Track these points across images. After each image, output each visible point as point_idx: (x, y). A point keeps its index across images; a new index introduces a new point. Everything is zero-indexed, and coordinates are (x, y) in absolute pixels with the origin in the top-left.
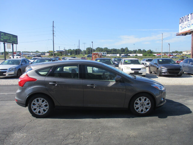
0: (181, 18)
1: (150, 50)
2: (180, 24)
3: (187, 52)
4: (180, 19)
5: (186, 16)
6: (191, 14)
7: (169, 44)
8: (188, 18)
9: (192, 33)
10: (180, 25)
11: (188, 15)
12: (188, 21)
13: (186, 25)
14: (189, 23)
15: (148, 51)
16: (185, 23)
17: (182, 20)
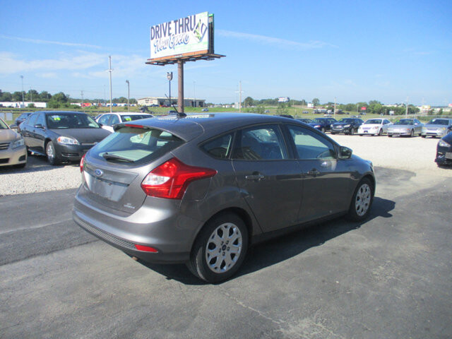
0: (155, 27)
1: (63, 94)
2: (152, 39)
3: (147, 101)
4: (152, 28)
5: (165, 24)
6: (175, 22)
7: (127, 82)
8: (170, 29)
9: (179, 62)
10: (152, 42)
11: (170, 23)
12: (169, 34)
13: (166, 42)
14: (172, 41)
15: (56, 95)
16: (163, 38)
17: (157, 32)
